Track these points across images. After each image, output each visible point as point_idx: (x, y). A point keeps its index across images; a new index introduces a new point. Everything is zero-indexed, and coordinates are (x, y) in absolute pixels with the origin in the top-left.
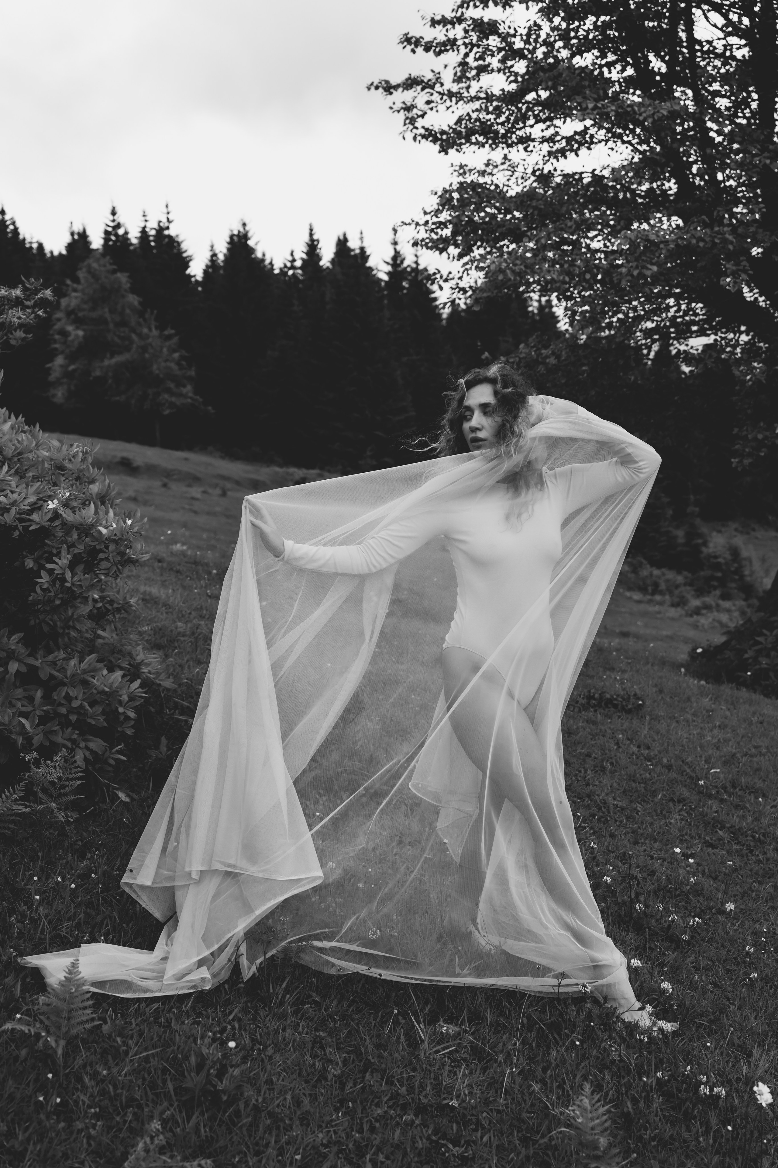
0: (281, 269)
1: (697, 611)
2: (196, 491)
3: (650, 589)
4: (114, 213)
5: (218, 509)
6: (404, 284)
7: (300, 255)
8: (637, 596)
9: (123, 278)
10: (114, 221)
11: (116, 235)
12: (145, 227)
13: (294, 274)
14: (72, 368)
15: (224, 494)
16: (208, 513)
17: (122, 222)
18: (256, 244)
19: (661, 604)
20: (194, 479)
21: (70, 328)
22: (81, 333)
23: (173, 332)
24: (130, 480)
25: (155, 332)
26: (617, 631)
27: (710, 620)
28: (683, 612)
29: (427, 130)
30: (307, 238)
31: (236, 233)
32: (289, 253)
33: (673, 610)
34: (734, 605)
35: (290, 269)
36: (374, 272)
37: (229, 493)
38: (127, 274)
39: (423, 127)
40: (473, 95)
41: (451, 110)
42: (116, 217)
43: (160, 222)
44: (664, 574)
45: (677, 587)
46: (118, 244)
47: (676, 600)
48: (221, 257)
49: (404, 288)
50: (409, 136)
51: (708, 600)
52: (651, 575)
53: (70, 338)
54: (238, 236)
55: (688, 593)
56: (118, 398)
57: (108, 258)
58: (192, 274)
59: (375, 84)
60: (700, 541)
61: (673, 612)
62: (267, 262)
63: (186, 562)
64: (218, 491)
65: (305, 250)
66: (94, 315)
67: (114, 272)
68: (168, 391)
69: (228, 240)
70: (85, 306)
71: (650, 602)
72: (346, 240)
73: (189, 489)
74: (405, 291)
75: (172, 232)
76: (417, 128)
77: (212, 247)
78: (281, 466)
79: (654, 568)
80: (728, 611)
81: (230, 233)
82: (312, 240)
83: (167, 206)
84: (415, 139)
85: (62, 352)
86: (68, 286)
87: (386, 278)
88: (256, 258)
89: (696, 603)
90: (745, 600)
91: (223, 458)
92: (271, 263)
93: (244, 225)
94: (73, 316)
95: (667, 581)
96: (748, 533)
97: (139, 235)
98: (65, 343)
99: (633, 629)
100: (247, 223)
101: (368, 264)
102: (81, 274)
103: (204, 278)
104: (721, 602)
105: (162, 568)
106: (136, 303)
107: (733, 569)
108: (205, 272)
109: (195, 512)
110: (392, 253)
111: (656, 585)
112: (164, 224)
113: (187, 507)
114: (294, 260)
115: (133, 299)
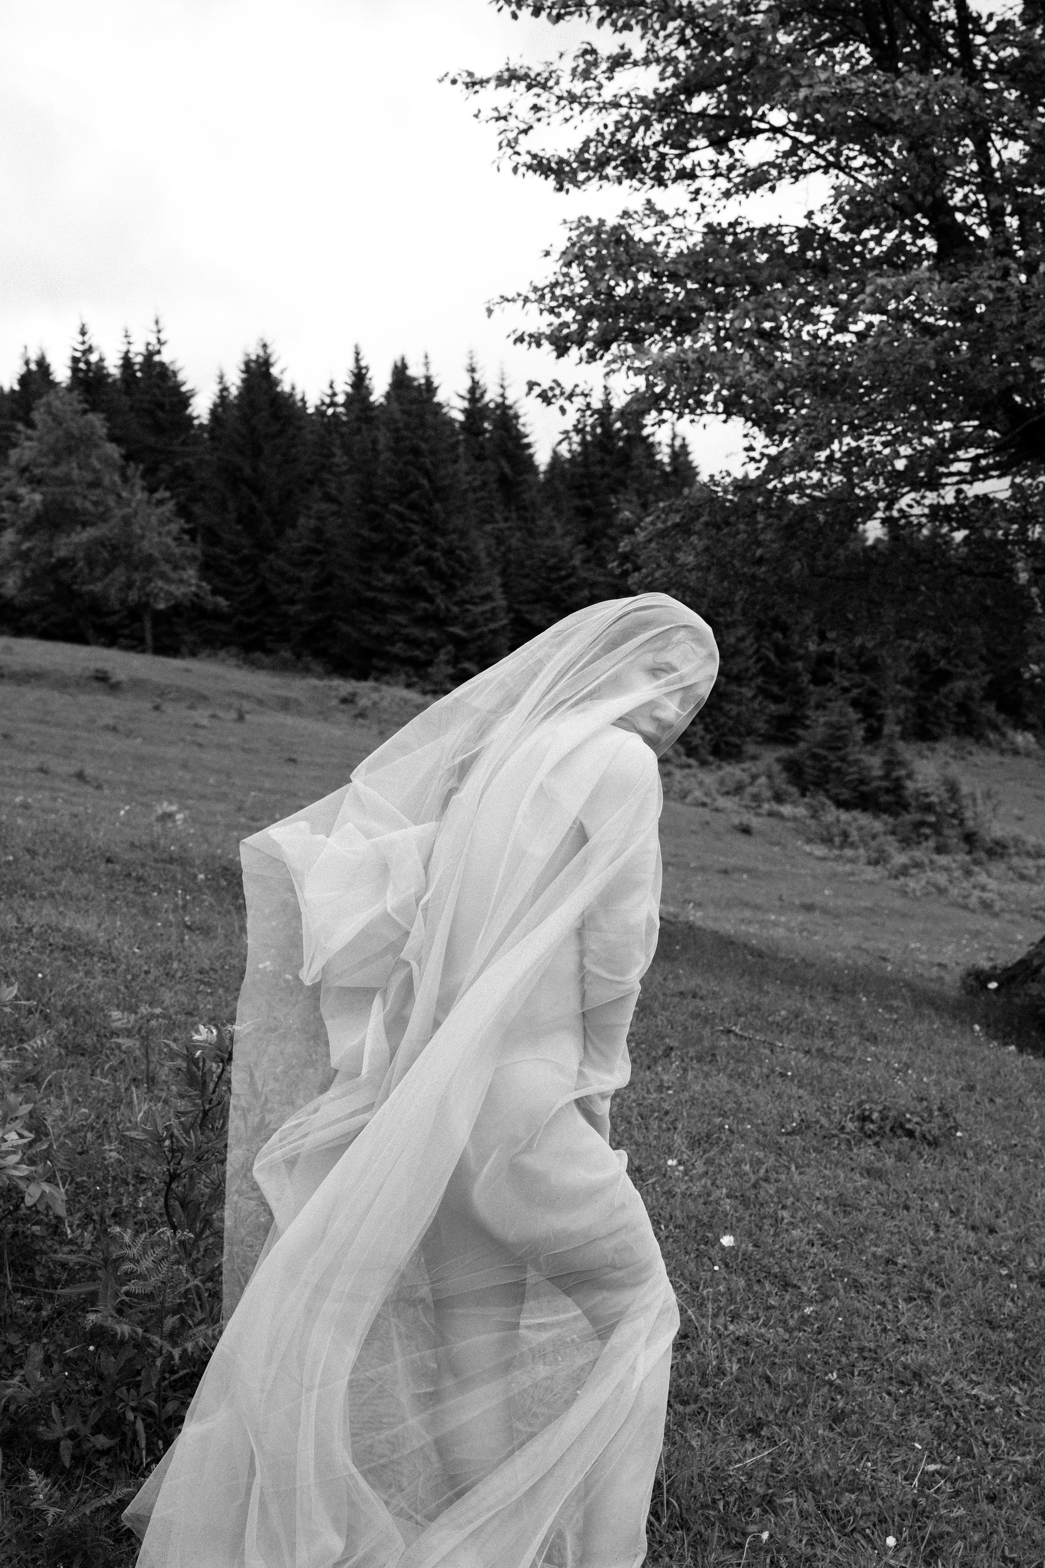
0: (317, 408)
1: (904, 871)
2: (201, 716)
3: (837, 840)
4: (83, 333)
5: (231, 740)
6: (486, 425)
7: (343, 388)
8: (820, 850)
9: (96, 420)
10: (83, 343)
11: (87, 363)
12: (127, 352)
13: (334, 414)
14: (25, 546)
15: (241, 718)
16: (219, 746)
17: (94, 345)
18: (282, 372)
19: (853, 861)
20: (199, 699)
21: (22, 491)
22: (38, 497)
23: (167, 494)
24: (107, 700)
25: (140, 495)
26: (797, 902)
27: (923, 883)
28: (886, 873)
29: (535, 157)
30: (351, 365)
31: (254, 357)
32: (328, 384)
33: (871, 869)
34: (954, 861)
35: (329, 406)
36: (445, 410)
37: (248, 717)
38: (102, 416)
39: (529, 153)
40: (608, 100)
41: (572, 123)
42: (86, 338)
43: (148, 344)
44: (855, 820)
45: (874, 837)
46: (91, 374)
47: (874, 855)
48: (234, 391)
49: (486, 431)
50: (507, 166)
51: (918, 854)
52: (838, 821)
53: (23, 505)
54: (256, 361)
55: (891, 845)
56: (91, 587)
57: (76, 392)
58: (195, 414)
59: (451, 77)
60: (903, 772)
61: (871, 874)
62: (298, 397)
63: (156, 860)
64: (233, 715)
65: (350, 381)
66: (57, 472)
67: (85, 412)
68: (163, 576)
69: (243, 367)
70: (44, 460)
71: (838, 858)
72: (404, 367)
73: (193, 713)
74: (487, 435)
75: (165, 357)
76: (518, 153)
77: (221, 377)
78: (320, 677)
79: (841, 811)
80: (947, 869)
81: (245, 359)
82: (359, 368)
83: (157, 322)
84: (515, 170)
85: (13, 524)
86: (19, 432)
87: (461, 417)
88: (282, 393)
89: (900, 859)
90: (969, 853)
91: (238, 667)
92: (303, 400)
93: (265, 346)
94: (27, 475)
95: (860, 829)
96: (963, 758)
97: (120, 362)
98: (16, 512)
99: (817, 899)
100: (268, 343)
101: (436, 399)
102: (37, 416)
103: (211, 421)
104: (935, 857)
105: (112, 874)
106: (116, 456)
107: (950, 811)
108: (213, 412)
109: (200, 745)
110: (468, 384)
111: (845, 835)
112: (155, 347)
113: (189, 738)
114: (334, 394)
115: (113, 450)
